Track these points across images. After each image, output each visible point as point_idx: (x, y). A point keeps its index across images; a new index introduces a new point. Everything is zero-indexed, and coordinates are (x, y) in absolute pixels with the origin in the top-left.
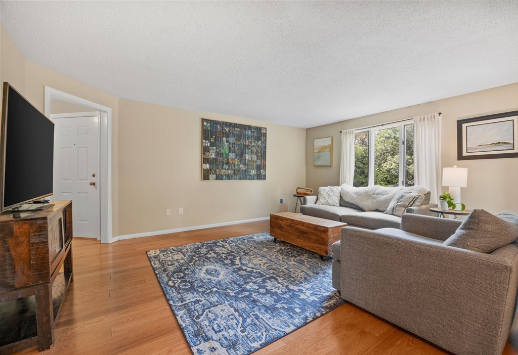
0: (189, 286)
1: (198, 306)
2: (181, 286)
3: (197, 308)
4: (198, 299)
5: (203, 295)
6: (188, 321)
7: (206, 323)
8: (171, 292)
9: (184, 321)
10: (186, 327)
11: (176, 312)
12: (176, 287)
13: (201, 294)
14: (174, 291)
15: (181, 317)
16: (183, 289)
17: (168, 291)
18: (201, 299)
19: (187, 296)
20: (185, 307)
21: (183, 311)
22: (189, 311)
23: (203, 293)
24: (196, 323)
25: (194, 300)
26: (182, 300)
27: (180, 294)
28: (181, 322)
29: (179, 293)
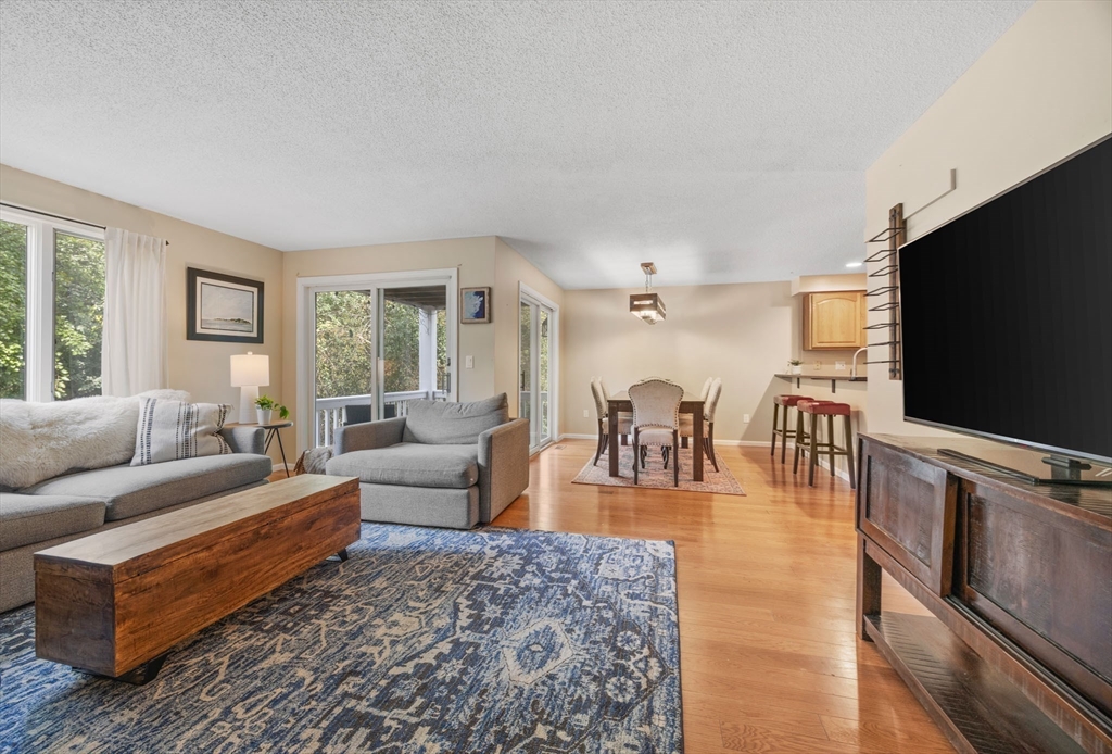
0: (622, 634)
1: (638, 589)
2: (638, 642)
3: (643, 587)
4: (629, 600)
5: (616, 603)
6: (663, 581)
7: (644, 568)
8: (665, 643)
9: (669, 583)
10: (669, 576)
11: (674, 598)
12: (649, 648)
13: (618, 607)
14: (657, 641)
15: (669, 588)
16: (638, 633)
17: (669, 646)
18: (624, 598)
19: (641, 615)
20: (656, 598)
21: (663, 594)
22: (655, 589)
23: (610, 607)
24: (656, 573)
25: (637, 601)
26: (653, 612)
27: (650, 626)
28: (673, 583)
29: (651, 630)
